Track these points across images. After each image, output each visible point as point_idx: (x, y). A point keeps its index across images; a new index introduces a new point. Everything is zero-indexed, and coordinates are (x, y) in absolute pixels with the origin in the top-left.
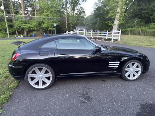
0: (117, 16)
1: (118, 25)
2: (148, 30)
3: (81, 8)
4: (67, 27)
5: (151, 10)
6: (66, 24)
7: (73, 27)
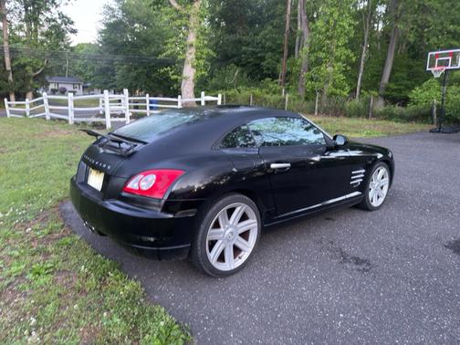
0: (190, 56)
1: (194, 80)
2: (268, 96)
3: (62, 16)
4: (10, 78)
5: (260, 45)
6: (8, 68)
7: (35, 78)
